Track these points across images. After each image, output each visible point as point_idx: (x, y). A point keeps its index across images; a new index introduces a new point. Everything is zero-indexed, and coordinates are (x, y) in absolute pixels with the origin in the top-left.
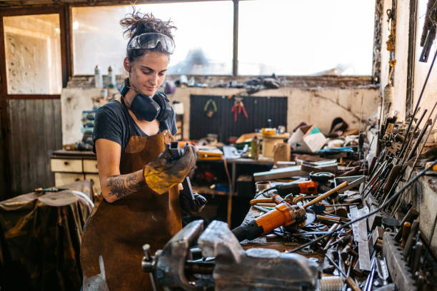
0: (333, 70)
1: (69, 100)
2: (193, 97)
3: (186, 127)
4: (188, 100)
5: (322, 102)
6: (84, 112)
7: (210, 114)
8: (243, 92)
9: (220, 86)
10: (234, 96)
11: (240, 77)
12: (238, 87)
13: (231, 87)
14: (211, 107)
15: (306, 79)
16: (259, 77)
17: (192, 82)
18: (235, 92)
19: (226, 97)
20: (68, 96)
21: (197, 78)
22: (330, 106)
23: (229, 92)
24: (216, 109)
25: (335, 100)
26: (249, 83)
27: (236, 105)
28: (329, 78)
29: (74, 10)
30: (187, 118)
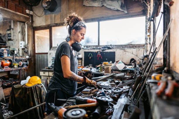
0: (131, 42)
1: (50, 54)
2: (85, 53)
3: (83, 62)
4: (83, 53)
5: (127, 53)
6: (53, 57)
7: (90, 58)
8: (101, 50)
9: (94, 49)
10: (97, 52)
11: (100, 46)
12: (99, 49)
13: (97, 49)
14: (90, 55)
15: (122, 46)
16: (106, 46)
17: (85, 48)
18: (98, 50)
19: (95, 52)
20: (50, 53)
21: (87, 47)
22: (130, 54)
23: (96, 51)
24: (92, 56)
25: (132, 53)
26: (103, 48)
27: (98, 54)
28: (130, 45)
29: (53, 28)
30: (83, 59)
